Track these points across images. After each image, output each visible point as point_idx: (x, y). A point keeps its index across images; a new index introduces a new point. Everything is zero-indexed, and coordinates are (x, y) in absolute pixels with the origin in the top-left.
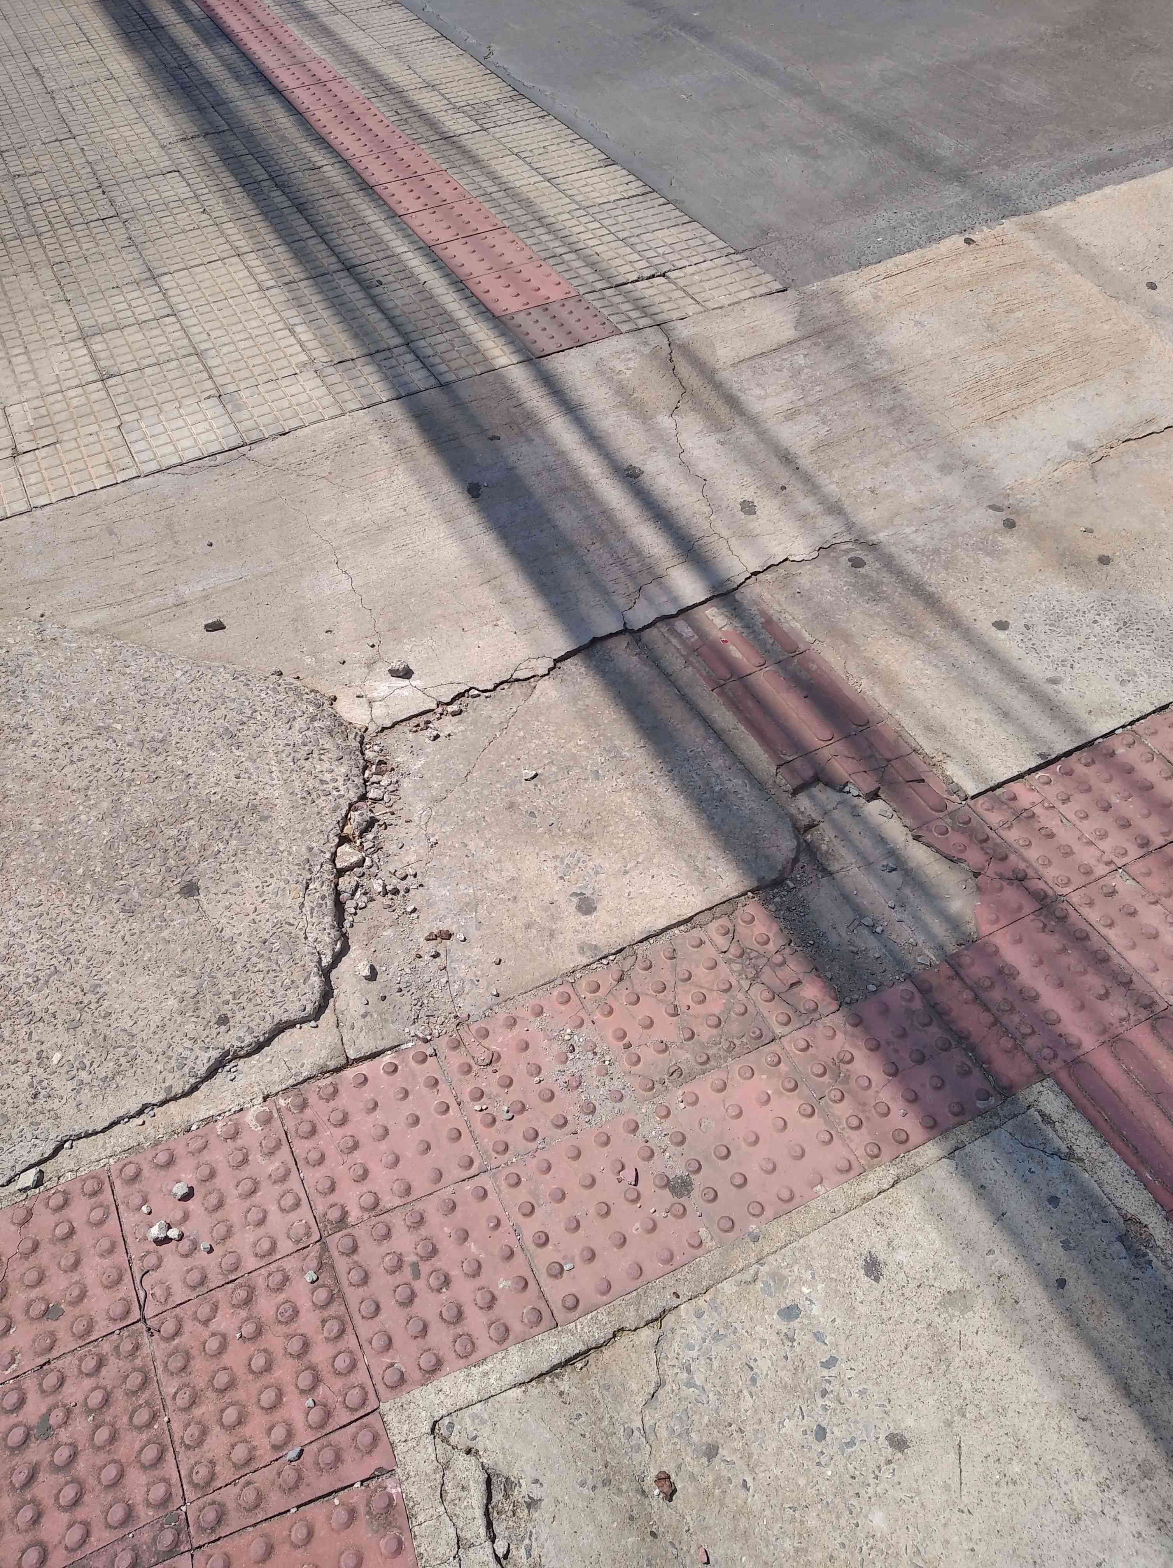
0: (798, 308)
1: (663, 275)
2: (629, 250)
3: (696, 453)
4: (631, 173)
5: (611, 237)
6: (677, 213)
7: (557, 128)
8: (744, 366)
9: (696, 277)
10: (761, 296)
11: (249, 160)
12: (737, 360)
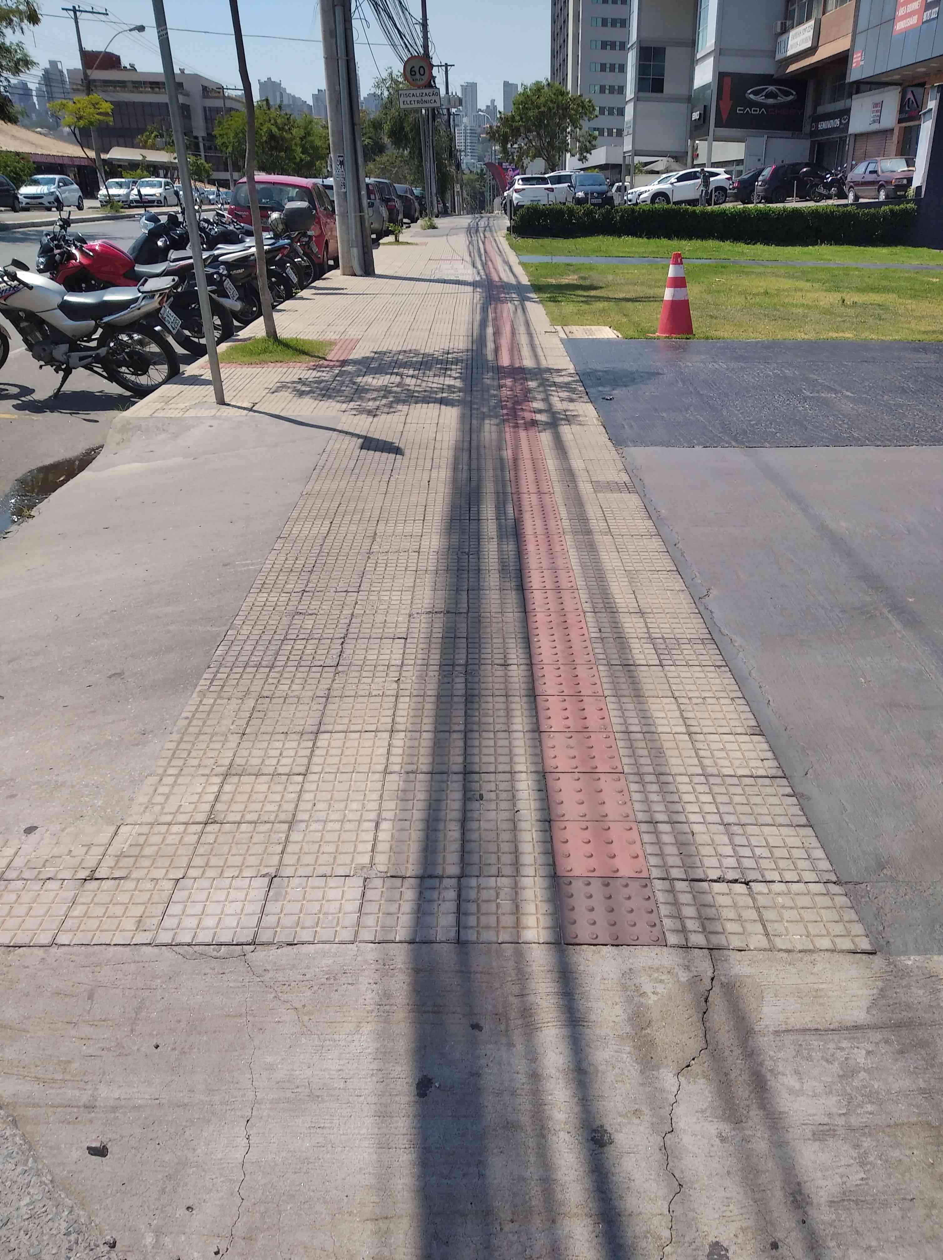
0: (880, 984)
1: (747, 883)
2: (725, 839)
3: (686, 1139)
4: (772, 749)
5: (716, 818)
6: (796, 810)
7: (726, 681)
8: (788, 1039)
9: (780, 900)
10: (842, 951)
11: (462, 643)
12: (784, 1027)
